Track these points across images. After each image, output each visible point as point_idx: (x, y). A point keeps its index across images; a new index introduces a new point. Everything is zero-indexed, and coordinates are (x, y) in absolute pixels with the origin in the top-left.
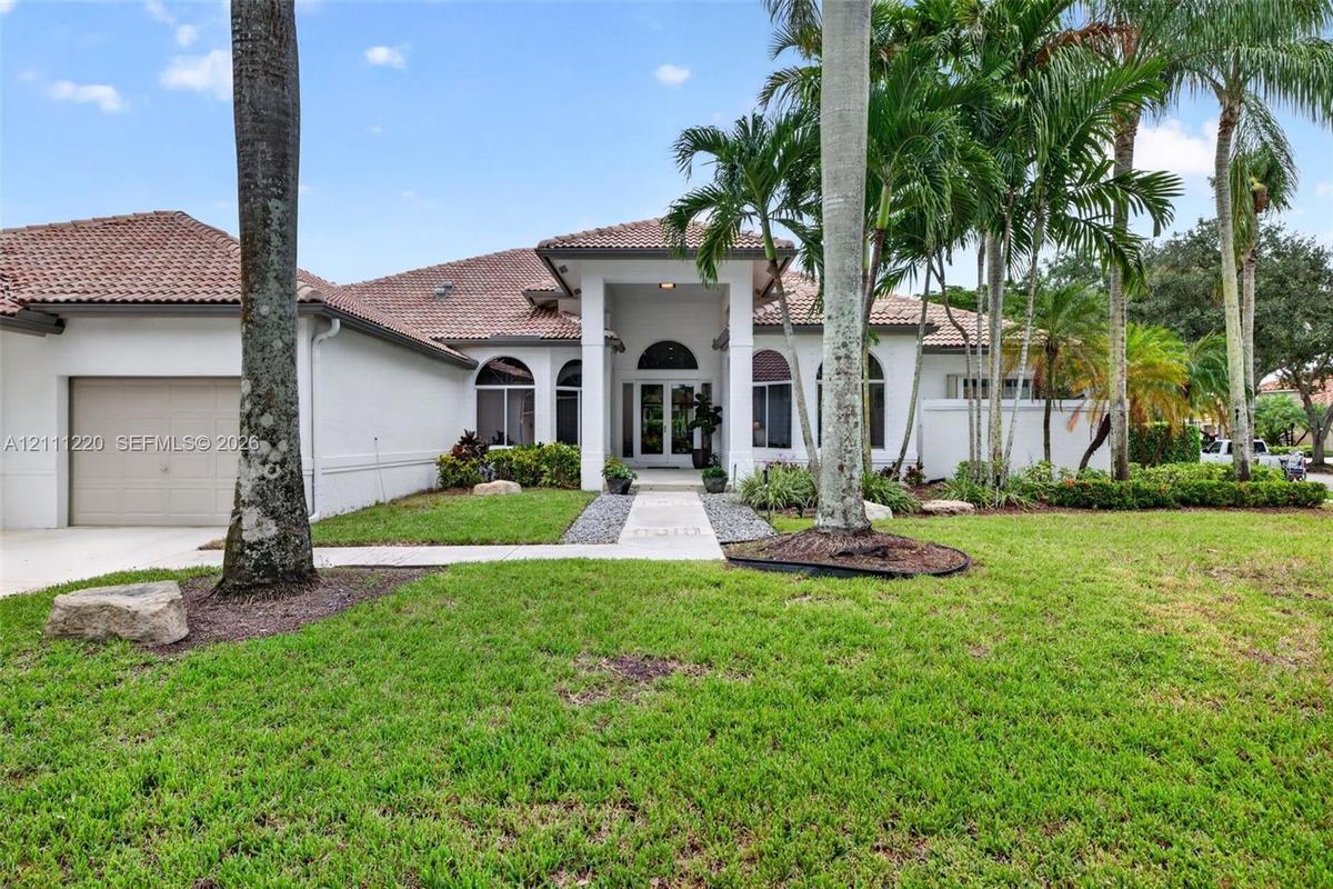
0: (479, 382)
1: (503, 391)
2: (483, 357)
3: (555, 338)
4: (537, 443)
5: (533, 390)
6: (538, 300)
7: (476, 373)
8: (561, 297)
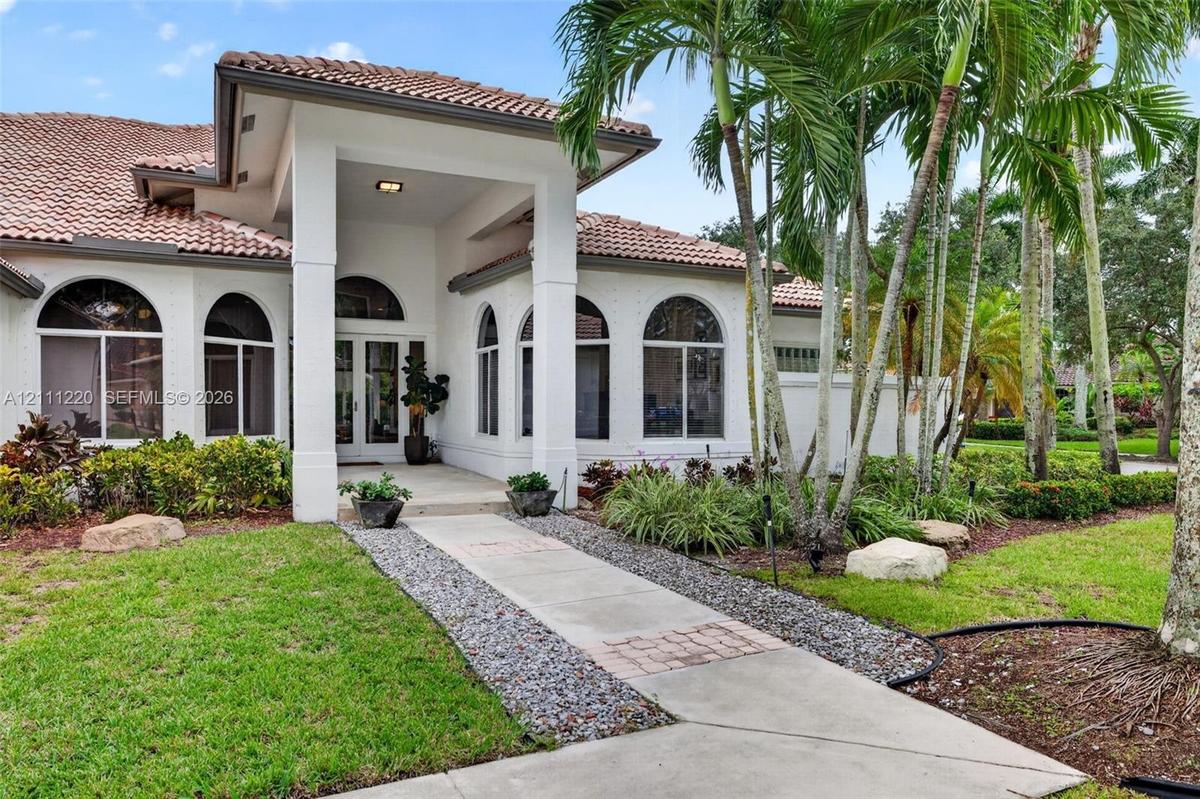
0: (43, 322)
1: (98, 339)
2: (53, 276)
3: (206, 252)
4: (168, 435)
5: (160, 340)
6: (156, 187)
7: (38, 305)
8: (208, 183)
